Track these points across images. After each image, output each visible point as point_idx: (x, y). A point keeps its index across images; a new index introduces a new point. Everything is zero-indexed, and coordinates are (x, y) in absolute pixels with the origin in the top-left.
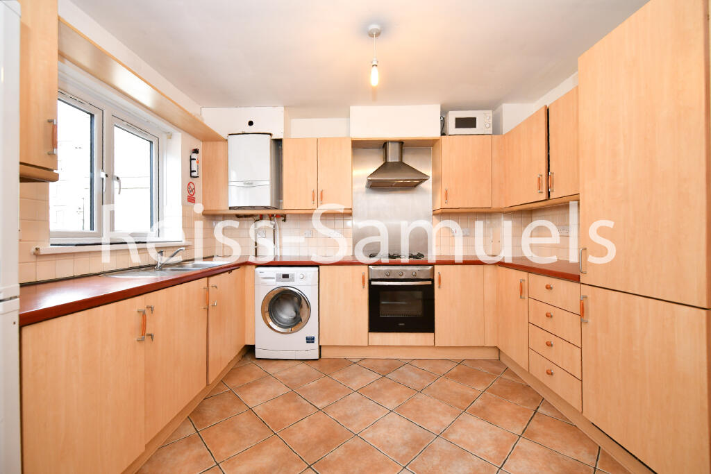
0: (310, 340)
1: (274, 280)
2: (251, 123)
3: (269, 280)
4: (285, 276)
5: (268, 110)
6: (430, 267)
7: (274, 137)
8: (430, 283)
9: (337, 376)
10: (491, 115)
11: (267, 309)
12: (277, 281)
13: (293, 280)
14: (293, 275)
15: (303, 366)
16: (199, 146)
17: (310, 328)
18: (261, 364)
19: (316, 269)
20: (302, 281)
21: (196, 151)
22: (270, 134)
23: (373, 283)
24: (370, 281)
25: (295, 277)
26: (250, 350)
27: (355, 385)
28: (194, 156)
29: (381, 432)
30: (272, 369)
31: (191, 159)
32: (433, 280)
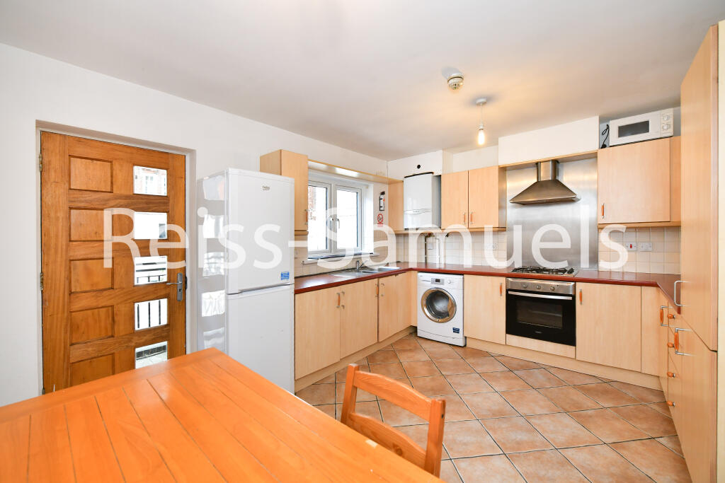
0: (456, 331)
1: (430, 283)
2: (419, 167)
3: (426, 282)
4: (438, 281)
5: (430, 155)
6: (573, 283)
7: (435, 174)
8: (570, 298)
9: (470, 360)
10: (672, 113)
11: (425, 302)
12: (432, 283)
13: (443, 284)
14: (443, 280)
15: (450, 348)
16: (385, 188)
17: (456, 321)
18: (420, 341)
19: (461, 277)
20: (451, 285)
21: (383, 193)
22: (432, 173)
23: (510, 292)
24: (507, 291)
25: (445, 281)
26: (414, 330)
27: (479, 369)
28: (382, 197)
29: (477, 400)
30: (426, 345)
31: (380, 199)
32: (574, 297)
